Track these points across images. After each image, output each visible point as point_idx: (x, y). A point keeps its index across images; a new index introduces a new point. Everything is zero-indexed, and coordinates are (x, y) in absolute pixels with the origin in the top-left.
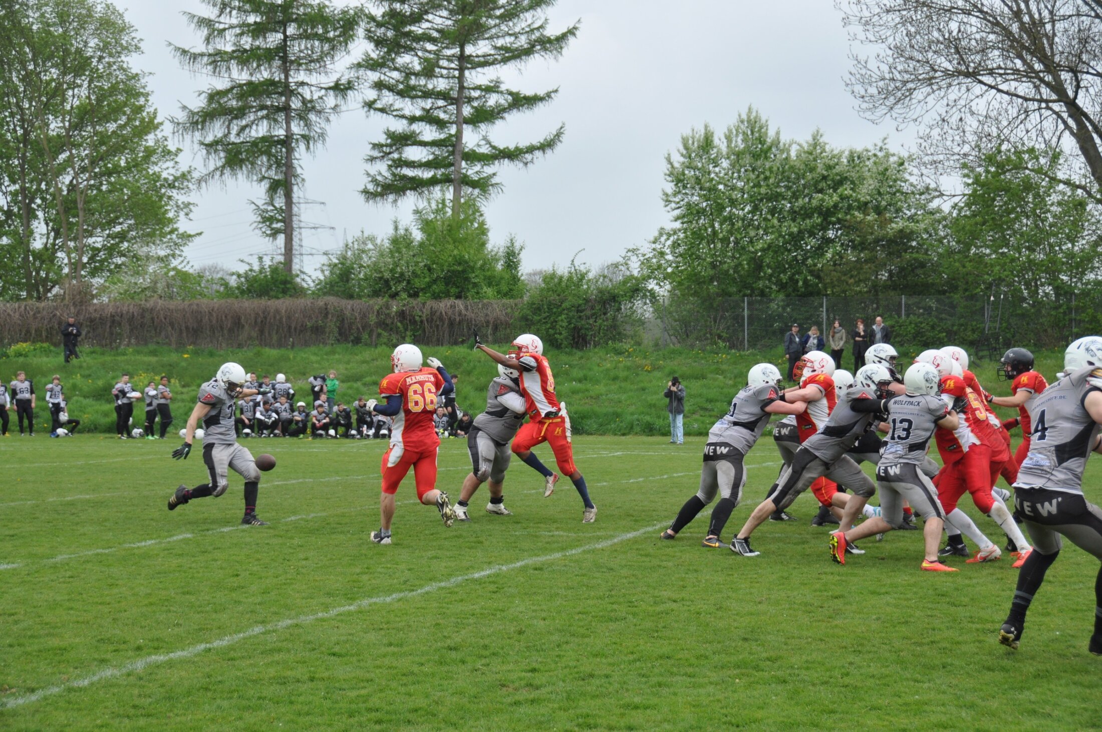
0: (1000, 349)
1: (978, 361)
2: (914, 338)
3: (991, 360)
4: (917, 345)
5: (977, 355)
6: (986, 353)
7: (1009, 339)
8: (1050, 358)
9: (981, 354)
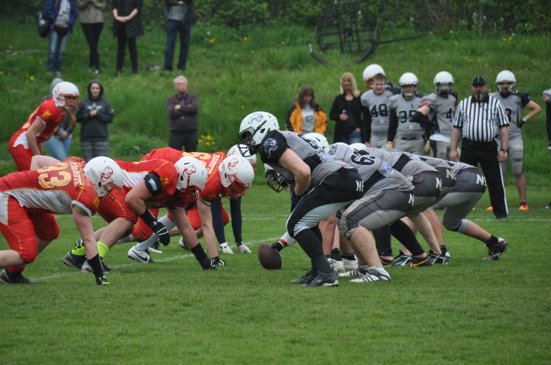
0: (357, 31)
1: (320, 54)
2: (214, 11)
3: (342, 52)
4: (219, 24)
5: (319, 42)
6: (334, 39)
7: (374, 16)
8: (441, 48)
9: (326, 40)
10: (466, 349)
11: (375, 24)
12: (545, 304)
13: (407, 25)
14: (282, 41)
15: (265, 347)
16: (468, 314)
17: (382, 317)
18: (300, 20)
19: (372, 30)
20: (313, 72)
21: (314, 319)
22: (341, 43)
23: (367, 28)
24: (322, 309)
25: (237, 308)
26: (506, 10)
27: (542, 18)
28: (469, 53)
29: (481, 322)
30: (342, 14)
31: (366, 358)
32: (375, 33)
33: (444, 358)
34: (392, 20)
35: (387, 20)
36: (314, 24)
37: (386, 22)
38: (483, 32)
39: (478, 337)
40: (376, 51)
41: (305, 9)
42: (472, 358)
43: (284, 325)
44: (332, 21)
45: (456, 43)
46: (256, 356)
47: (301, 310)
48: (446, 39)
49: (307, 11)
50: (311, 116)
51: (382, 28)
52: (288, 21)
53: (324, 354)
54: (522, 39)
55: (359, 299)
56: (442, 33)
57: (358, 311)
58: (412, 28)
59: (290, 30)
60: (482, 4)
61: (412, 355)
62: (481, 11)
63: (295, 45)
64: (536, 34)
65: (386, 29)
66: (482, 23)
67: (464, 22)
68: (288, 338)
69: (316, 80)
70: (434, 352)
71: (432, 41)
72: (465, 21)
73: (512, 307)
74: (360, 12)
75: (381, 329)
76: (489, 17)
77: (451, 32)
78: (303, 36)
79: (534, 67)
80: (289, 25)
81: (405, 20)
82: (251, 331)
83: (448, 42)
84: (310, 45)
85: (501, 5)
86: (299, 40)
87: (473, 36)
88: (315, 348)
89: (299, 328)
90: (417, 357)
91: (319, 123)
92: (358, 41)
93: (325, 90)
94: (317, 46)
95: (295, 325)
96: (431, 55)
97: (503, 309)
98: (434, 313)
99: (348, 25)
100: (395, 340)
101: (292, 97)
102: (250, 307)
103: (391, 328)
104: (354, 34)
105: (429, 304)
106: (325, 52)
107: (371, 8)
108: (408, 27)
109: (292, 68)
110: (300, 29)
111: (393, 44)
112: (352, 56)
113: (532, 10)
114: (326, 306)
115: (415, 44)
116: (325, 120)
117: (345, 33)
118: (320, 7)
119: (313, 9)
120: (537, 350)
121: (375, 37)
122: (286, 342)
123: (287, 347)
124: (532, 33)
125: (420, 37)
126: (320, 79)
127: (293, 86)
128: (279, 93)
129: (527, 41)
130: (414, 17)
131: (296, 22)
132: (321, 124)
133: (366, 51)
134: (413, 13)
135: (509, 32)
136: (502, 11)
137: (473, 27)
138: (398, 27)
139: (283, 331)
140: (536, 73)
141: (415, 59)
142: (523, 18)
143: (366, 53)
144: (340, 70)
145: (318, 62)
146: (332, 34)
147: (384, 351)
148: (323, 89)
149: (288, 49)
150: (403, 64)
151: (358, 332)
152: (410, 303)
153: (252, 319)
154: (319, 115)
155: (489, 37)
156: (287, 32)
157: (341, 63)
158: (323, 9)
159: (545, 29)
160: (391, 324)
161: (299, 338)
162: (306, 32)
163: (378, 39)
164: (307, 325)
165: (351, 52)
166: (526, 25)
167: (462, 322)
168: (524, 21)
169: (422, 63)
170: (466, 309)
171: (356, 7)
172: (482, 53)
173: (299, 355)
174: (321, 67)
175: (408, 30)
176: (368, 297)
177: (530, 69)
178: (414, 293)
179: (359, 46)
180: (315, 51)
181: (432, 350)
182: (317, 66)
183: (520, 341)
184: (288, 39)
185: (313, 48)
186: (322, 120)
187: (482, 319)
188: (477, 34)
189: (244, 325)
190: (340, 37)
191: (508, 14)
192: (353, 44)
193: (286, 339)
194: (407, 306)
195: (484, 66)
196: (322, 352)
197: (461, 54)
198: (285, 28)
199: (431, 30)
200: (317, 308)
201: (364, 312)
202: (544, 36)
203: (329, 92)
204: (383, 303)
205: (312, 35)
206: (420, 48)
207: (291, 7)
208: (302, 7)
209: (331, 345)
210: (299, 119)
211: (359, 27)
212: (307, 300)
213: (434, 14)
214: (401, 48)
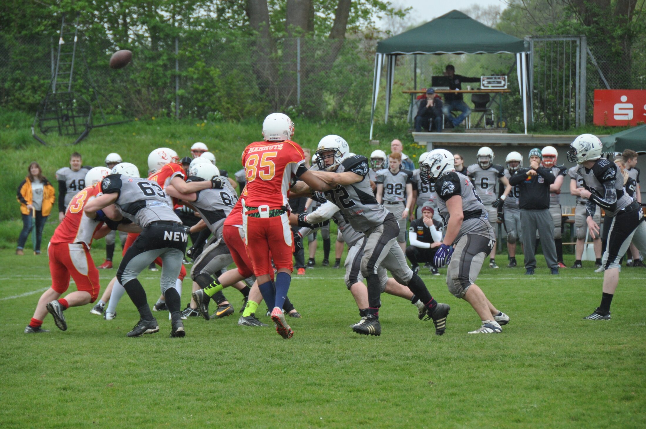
10: (214, 392)
11: (89, 111)
12: (270, 351)
13: (116, 111)
14: (6, 125)
15: (41, 394)
16: (208, 361)
17: (135, 365)
18: (23, 106)
19: (85, 116)
20: (36, 151)
21: (77, 368)
22: (59, 127)
23: (82, 114)
24: (82, 360)
25: (6, 360)
26: (198, 101)
27: (228, 108)
28: (169, 136)
29: (219, 368)
30: (59, 102)
31: (132, 401)
32: (89, 118)
33: (198, 400)
34: (102, 107)
35: (98, 107)
36: (36, 111)
37: (97, 109)
38: (180, 119)
39: (221, 381)
40: (90, 134)
41: (26, 97)
42: (220, 399)
43: (52, 374)
44: (51, 108)
45: (158, 128)
46: (35, 402)
47: (63, 360)
48: (148, 124)
49: (28, 99)
50: (41, 189)
51: (94, 114)
52: (11, 108)
53: (94, 399)
54: (213, 125)
55: (112, 350)
56: (145, 119)
57: (113, 360)
58: (120, 114)
59: (14, 115)
60: (179, 96)
61: (169, 398)
62: (178, 101)
63: (18, 128)
64: (224, 121)
65: (98, 115)
66: (179, 111)
67: (163, 110)
68: (59, 385)
69: (39, 158)
70: (188, 395)
71: (137, 126)
72: (165, 109)
73: (243, 354)
74: (75, 101)
75: (137, 376)
76: (184, 106)
77: (153, 118)
78: (25, 120)
79: (224, 149)
80: (12, 111)
81: (113, 108)
82: (25, 380)
83: (151, 127)
84: (32, 128)
85: (194, 97)
86: (22, 124)
87: (171, 122)
88: (84, 394)
89: (66, 376)
90: (175, 400)
91: (47, 195)
92: (74, 125)
93: (47, 167)
94: (38, 129)
95: (61, 374)
96: (138, 137)
97: (236, 356)
98: (179, 361)
99: (65, 112)
100: (152, 385)
101: (18, 172)
102: (18, 359)
103: (146, 374)
104: (71, 119)
105: (173, 353)
106: (45, 135)
107: (84, 97)
108: (117, 114)
109: (17, 148)
110: (22, 114)
111: (104, 128)
112: (69, 138)
113: (220, 101)
114: (85, 357)
115: (123, 128)
116: (53, 193)
117: (62, 118)
118: (40, 96)
119: (34, 97)
120: (272, 391)
121: (89, 122)
122: (58, 389)
123: (61, 394)
124: (220, 120)
125: (127, 122)
126: (42, 158)
127: (18, 163)
128: (5, 170)
129: (217, 126)
130: (121, 105)
131: (19, 109)
132: (50, 197)
133: (81, 133)
134: (121, 102)
135: (201, 119)
136: (196, 101)
137: (171, 114)
138: (108, 113)
139: (53, 379)
140: (225, 154)
141: (124, 142)
142: (213, 107)
143: (81, 136)
144: (59, 149)
145: (39, 143)
146: (50, 119)
147: (145, 395)
148: (45, 166)
149: (13, 131)
150: (113, 145)
151: (118, 379)
152: (156, 352)
153: (22, 369)
154: (47, 188)
155: (185, 123)
156: (11, 117)
157: (60, 144)
158: (43, 97)
159: (231, 117)
160: (145, 371)
161: (68, 385)
162: (28, 117)
163: (92, 123)
164: (72, 374)
165: (68, 134)
166: (215, 113)
167: (204, 369)
168: (214, 110)
169: (129, 144)
170: (206, 357)
171: (71, 96)
172: (180, 137)
173: (72, 401)
174: (43, 147)
175: (117, 117)
176: (120, 348)
177: (220, 150)
178: (158, 344)
179: (75, 130)
180: (36, 134)
181: (186, 393)
182: (39, 146)
183: (256, 384)
184: (12, 123)
185: (35, 130)
186: (51, 193)
187: (220, 365)
188: (175, 121)
189: (16, 375)
190: (58, 121)
191: (200, 104)
192: (70, 128)
193: (57, 387)
194: (156, 355)
195: (182, 148)
196: (93, 397)
197: (163, 137)
198: (9, 114)
199: (136, 116)
200: (77, 358)
201: (119, 361)
202: (231, 123)
203: (51, 168)
204: (133, 353)
205: (33, 119)
206: (127, 131)
207: (14, 95)
208: (24, 96)
209: (98, 391)
210: (29, 191)
211: (74, 113)
212: (67, 352)
213: (138, 102)
214: (112, 132)
